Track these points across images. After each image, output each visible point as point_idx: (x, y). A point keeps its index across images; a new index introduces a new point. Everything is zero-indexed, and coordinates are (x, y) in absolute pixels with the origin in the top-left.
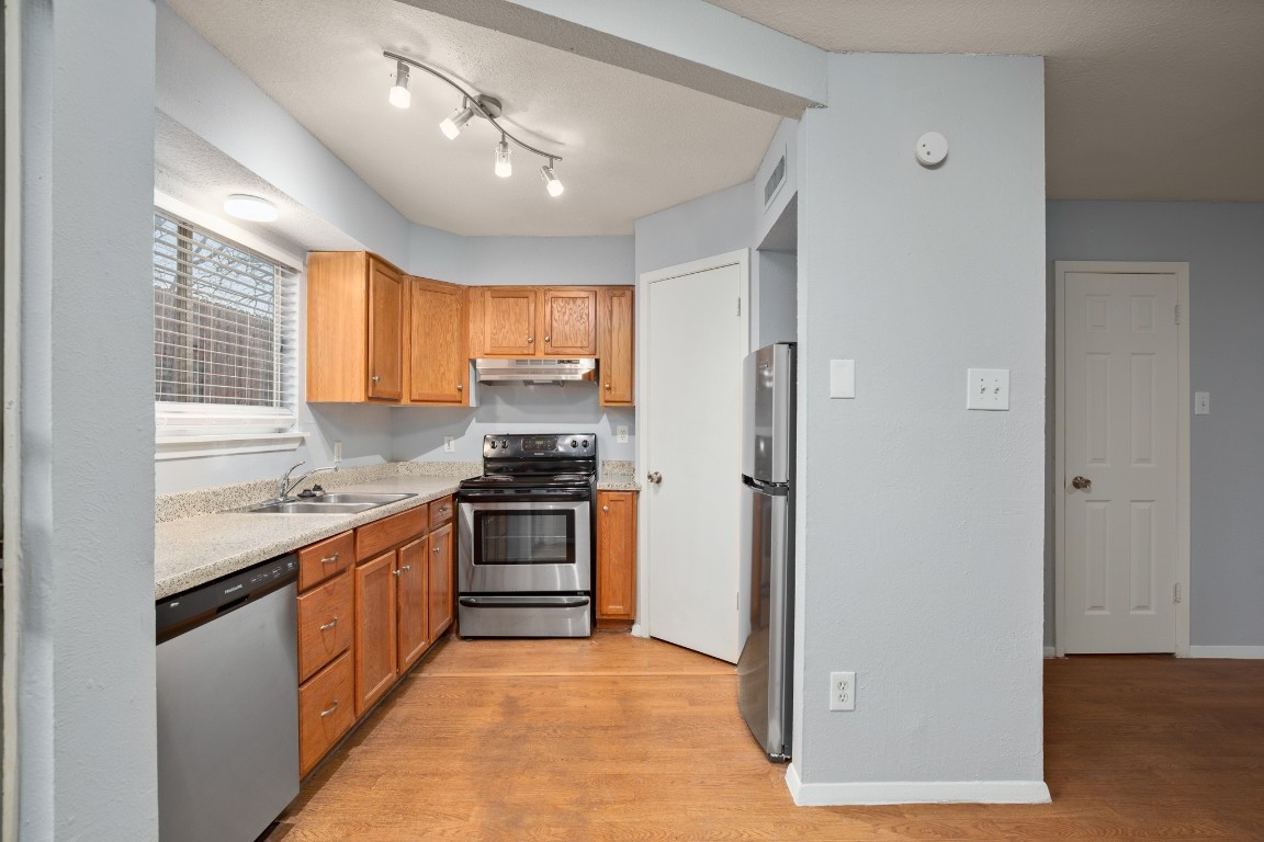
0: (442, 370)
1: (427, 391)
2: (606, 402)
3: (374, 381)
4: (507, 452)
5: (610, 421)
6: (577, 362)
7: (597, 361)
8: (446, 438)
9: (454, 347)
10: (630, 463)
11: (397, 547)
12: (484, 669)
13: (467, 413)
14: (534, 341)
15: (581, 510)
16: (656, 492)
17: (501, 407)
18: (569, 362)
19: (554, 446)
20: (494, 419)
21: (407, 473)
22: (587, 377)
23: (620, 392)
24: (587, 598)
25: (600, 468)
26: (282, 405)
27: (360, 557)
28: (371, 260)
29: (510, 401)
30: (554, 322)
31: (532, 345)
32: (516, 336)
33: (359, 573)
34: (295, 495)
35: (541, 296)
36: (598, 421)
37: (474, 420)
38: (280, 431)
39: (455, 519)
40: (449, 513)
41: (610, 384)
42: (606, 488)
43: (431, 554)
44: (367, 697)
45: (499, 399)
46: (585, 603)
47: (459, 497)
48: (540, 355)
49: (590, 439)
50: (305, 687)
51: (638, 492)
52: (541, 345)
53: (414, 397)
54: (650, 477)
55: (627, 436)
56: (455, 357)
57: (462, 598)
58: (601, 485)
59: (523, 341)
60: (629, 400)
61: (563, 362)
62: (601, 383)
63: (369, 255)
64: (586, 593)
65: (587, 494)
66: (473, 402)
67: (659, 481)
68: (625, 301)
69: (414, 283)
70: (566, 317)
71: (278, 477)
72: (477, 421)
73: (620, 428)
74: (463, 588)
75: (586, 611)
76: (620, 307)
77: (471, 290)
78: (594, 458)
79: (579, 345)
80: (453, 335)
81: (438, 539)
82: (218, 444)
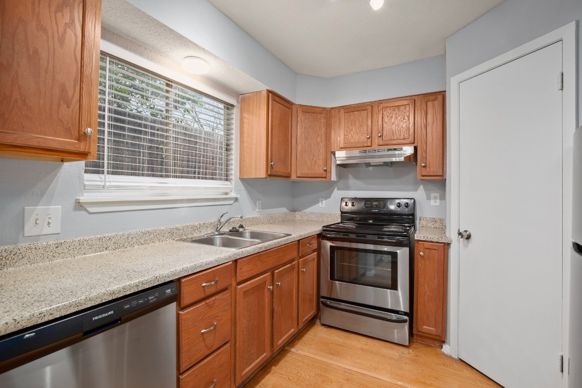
0: (315, 159)
1: (306, 171)
2: (423, 176)
3: (272, 165)
4: (355, 208)
5: (425, 190)
6: (401, 149)
7: (416, 148)
8: (320, 199)
9: (322, 145)
10: (441, 220)
11: (272, 270)
12: (330, 356)
13: (331, 185)
14: (371, 138)
15: (403, 253)
16: (466, 246)
17: (352, 181)
18: (395, 149)
19: (385, 206)
20: (347, 188)
21: (300, 218)
22: (408, 158)
23: (434, 168)
24: (406, 318)
25: (417, 222)
26: (227, 180)
27: (239, 279)
28: (270, 94)
29: (357, 177)
30: (385, 125)
31: (370, 140)
32: (359, 136)
33: (238, 291)
34: (227, 230)
35: (376, 109)
36: (416, 190)
37: (336, 188)
38: (226, 194)
39: (319, 250)
40: (315, 246)
41: (426, 164)
42: (422, 239)
43: (300, 272)
44: (244, 372)
45: (350, 176)
46: (405, 321)
47: (321, 236)
48: (375, 147)
49: (410, 202)
50: (186, 375)
51: (449, 244)
52: (376, 141)
53: (298, 175)
54: (460, 234)
55: (439, 201)
56: (322, 150)
57: (322, 300)
58: (417, 237)
59: (364, 138)
60: (441, 174)
61: (391, 150)
62: (418, 163)
63: (269, 92)
64: (405, 314)
65: (407, 242)
66: (334, 177)
67: (469, 237)
68: (438, 104)
69: (298, 109)
70: (393, 120)
71: (214, 219)
72: (338, 189)
73: (433, 195)
74: (324, 293)
75: (406, 326)
76: (433, 110)
77: (333, 111)
78: (413, 215)
79: (402, 137)
80: (321, 137)
81: (305, 263)
82: (182, 201)
